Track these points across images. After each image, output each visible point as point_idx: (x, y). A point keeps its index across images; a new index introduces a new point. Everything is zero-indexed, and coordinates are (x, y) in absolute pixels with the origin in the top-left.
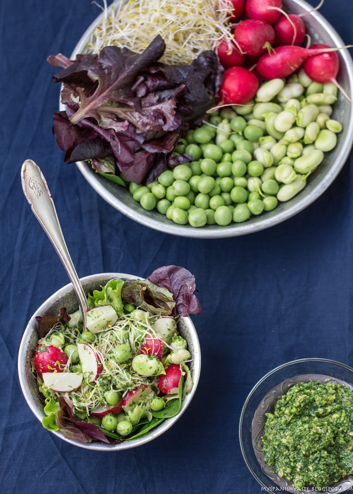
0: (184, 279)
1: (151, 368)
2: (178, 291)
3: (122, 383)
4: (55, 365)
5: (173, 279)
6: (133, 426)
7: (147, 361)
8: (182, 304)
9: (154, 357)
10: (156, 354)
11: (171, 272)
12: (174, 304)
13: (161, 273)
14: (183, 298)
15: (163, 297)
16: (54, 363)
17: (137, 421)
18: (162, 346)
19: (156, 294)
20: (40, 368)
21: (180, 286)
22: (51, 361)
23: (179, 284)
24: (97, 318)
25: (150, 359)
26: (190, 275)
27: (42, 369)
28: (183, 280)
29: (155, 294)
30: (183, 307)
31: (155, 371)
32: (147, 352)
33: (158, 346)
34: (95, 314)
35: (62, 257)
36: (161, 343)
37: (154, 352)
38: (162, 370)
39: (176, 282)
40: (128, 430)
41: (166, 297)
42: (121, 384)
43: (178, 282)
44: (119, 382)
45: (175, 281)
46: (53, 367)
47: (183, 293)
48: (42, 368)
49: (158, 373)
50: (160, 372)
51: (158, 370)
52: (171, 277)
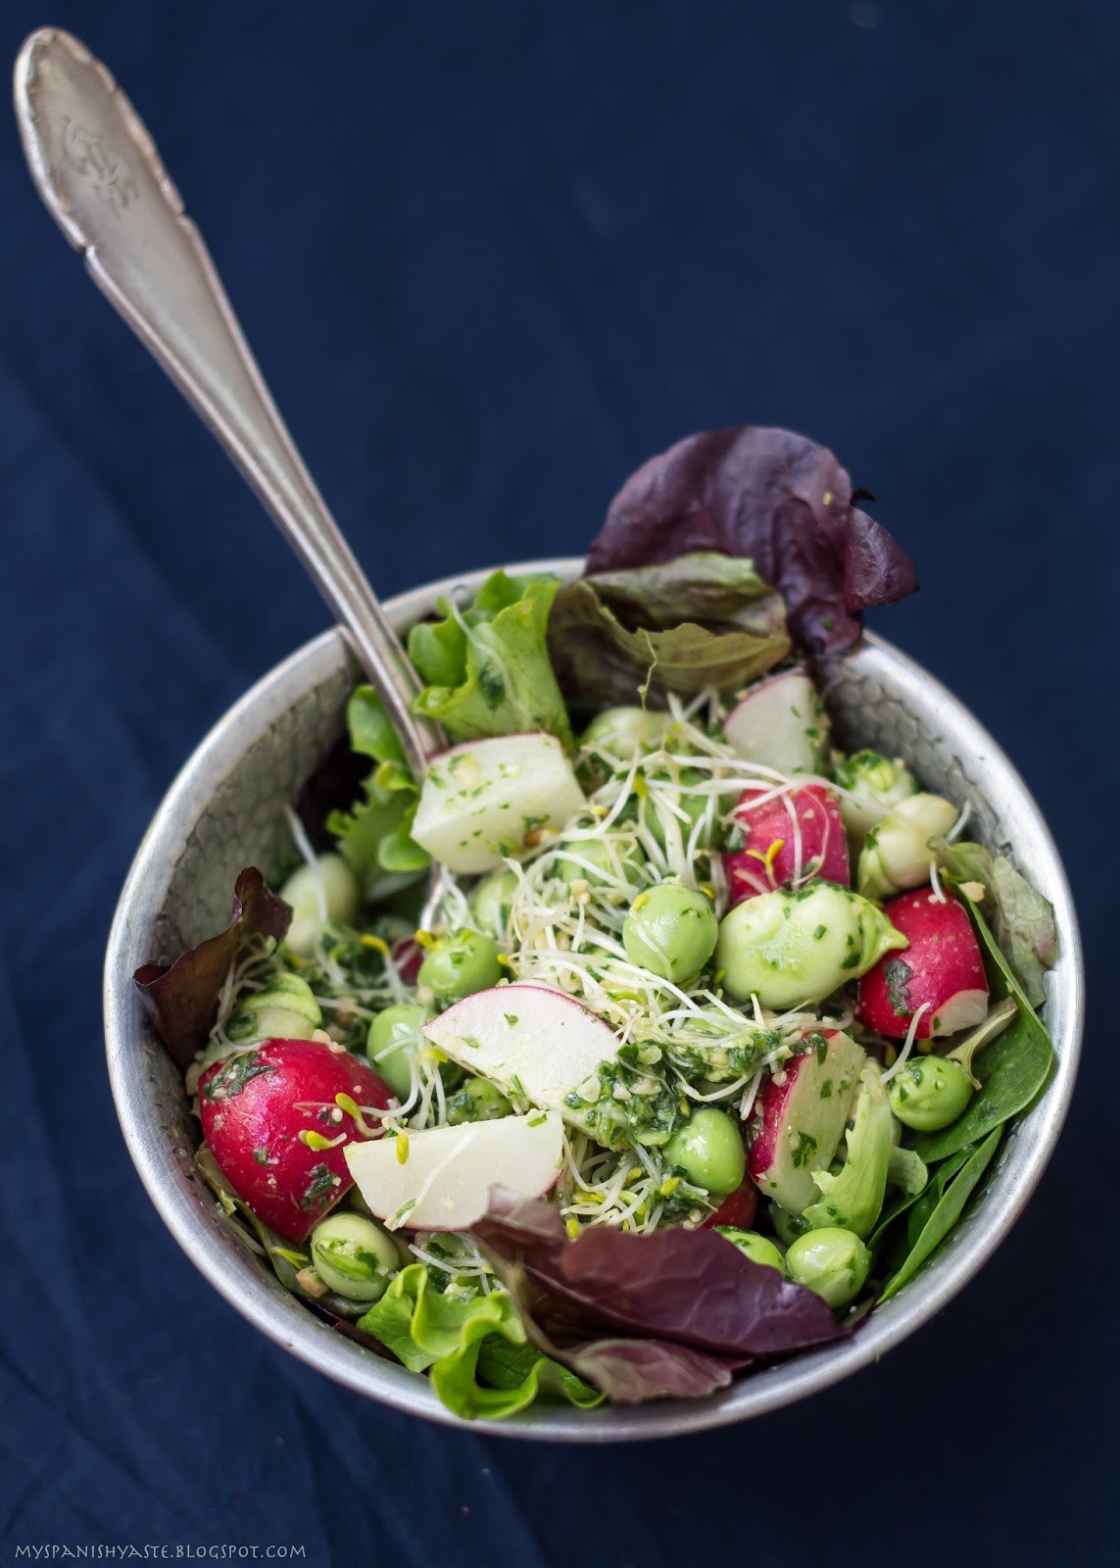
0: (779, 471)
1: (821, 932)
2: (768, 549)
3: (731, 1045)
4: (337, 1115)
5: (721, 500)
6: (866, 1239)
7: (787, 911)
8: (812, 602)
9: (816, 884)
10: (818, 861)
11: (700, 470)
12: (779, 609)
13: (650, 495)
14: (809, 571)
15: (709, 599)
16: (330, 1111)
17: (874, 1208)
18: (835, 813)
19: (667, 599)
20: (262, 1170)
21: (769, 517)
22: (309, 1104)
23: (761, 511)
24: (469, 794)
25: (801, 897)
26: (798, 441)
27: (276, 1170)
28: (770, 484)
29: (660, 603)
30: (820, 613)
31: (851, 942)
32: (770, 870)
33: (819, 819)
34: (466, 776)
35: (275, 499)
36: (828, 800)
37: (806, 858)
38: (878, 932)
39: (741, 511)
40: (851, 1264)
41: (722, 592)
42: (729, 1051)
43: (752, 504)
44: (709, 1049)
45: (734, 504)
46: (330, 1132)
47: (793, 549)
48: (275, 1161)
49: (867, 949)
50: (875, 944)
51: (861, 931)
52: (708, 496)
